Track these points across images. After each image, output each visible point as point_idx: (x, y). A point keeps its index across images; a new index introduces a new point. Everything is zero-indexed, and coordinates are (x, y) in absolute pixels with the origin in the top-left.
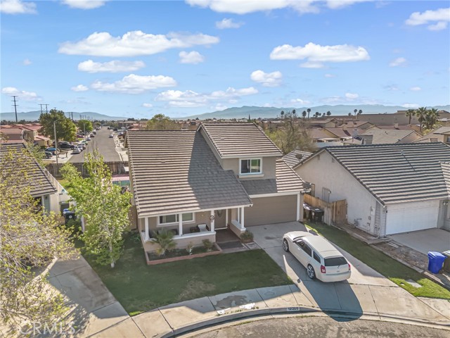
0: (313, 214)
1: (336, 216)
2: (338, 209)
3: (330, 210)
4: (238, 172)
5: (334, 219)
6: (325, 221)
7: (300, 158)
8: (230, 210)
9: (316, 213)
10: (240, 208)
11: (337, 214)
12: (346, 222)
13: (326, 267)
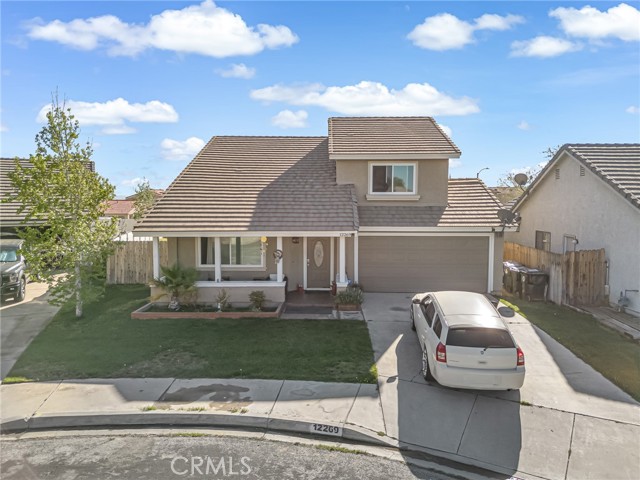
0: (523, 279)
1: (576, 284)
2: (582, 269)
3: (559, 269)
4: (366, 188)
5: (571, 293)
6: (552, 298)
7: (524, 183)
8: (312, 241)
9: (529, 276)
10: (336, 240)
11: (580, 281)
12: (603, 301)
13: (447, 346)
